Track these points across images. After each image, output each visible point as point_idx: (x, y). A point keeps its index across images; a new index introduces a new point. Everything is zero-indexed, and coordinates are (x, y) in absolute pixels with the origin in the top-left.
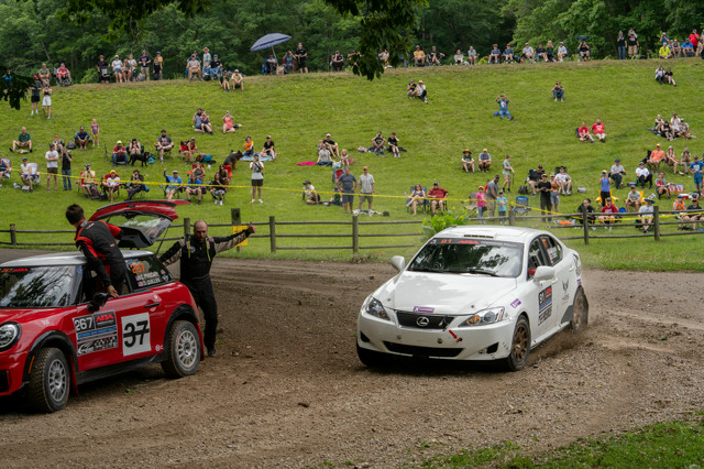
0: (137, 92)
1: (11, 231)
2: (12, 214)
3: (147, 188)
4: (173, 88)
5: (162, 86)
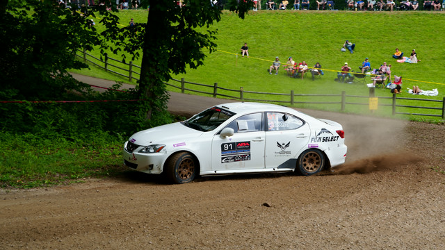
0: (321, 16)
1: (241, 91)
2: (243, 82)
3: (323, 73)
4: (343, 16)
5: (337, 14)
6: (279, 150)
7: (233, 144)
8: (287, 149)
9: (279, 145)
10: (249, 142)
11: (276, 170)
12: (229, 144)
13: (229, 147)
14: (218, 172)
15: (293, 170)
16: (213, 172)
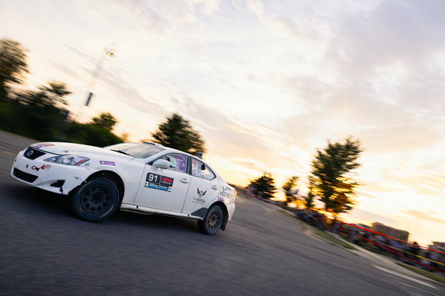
6: (197, 196)
7: (159, 176)
8: (203, 198)
9: (199, 192)
10: (173, 179)
11: (190, 216)
12: (155, 175)
13: (154, 179)
14: (140, 208)
15: (202, 219)
16: (135, 207)
